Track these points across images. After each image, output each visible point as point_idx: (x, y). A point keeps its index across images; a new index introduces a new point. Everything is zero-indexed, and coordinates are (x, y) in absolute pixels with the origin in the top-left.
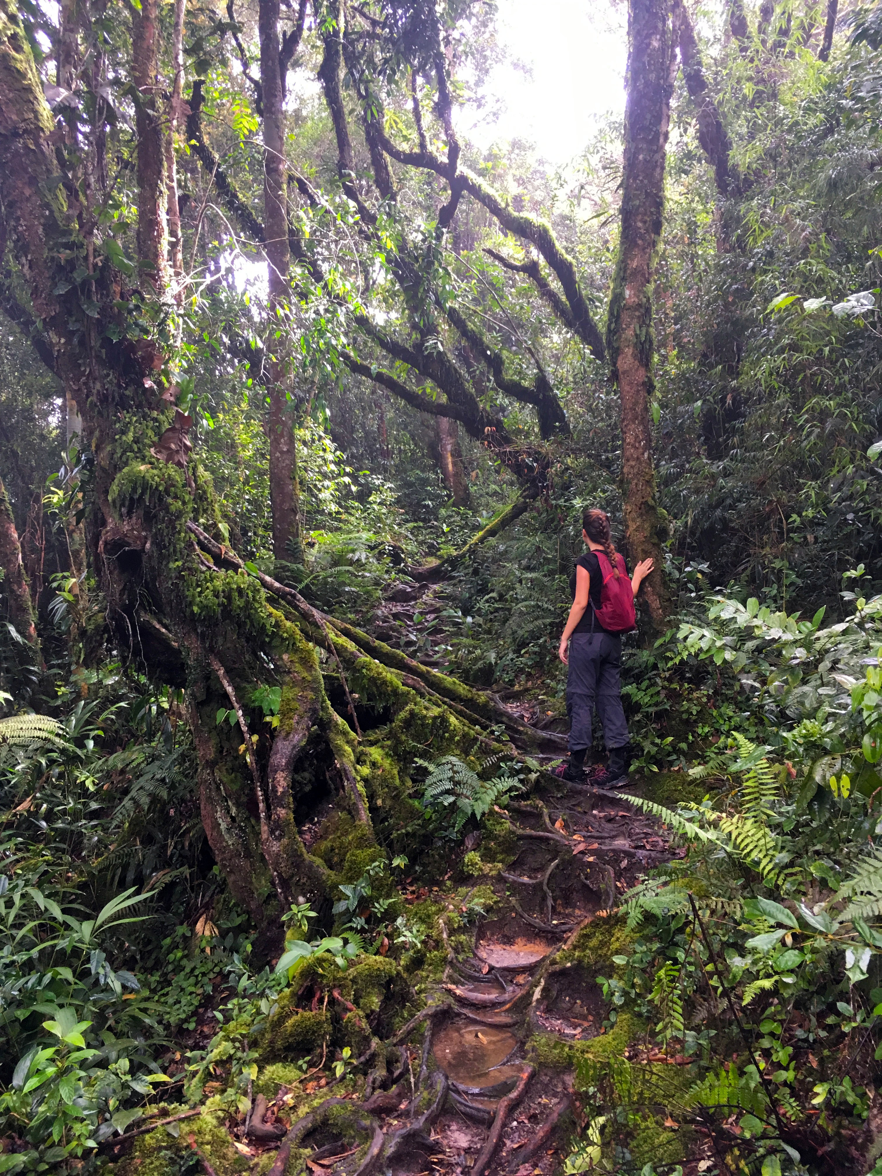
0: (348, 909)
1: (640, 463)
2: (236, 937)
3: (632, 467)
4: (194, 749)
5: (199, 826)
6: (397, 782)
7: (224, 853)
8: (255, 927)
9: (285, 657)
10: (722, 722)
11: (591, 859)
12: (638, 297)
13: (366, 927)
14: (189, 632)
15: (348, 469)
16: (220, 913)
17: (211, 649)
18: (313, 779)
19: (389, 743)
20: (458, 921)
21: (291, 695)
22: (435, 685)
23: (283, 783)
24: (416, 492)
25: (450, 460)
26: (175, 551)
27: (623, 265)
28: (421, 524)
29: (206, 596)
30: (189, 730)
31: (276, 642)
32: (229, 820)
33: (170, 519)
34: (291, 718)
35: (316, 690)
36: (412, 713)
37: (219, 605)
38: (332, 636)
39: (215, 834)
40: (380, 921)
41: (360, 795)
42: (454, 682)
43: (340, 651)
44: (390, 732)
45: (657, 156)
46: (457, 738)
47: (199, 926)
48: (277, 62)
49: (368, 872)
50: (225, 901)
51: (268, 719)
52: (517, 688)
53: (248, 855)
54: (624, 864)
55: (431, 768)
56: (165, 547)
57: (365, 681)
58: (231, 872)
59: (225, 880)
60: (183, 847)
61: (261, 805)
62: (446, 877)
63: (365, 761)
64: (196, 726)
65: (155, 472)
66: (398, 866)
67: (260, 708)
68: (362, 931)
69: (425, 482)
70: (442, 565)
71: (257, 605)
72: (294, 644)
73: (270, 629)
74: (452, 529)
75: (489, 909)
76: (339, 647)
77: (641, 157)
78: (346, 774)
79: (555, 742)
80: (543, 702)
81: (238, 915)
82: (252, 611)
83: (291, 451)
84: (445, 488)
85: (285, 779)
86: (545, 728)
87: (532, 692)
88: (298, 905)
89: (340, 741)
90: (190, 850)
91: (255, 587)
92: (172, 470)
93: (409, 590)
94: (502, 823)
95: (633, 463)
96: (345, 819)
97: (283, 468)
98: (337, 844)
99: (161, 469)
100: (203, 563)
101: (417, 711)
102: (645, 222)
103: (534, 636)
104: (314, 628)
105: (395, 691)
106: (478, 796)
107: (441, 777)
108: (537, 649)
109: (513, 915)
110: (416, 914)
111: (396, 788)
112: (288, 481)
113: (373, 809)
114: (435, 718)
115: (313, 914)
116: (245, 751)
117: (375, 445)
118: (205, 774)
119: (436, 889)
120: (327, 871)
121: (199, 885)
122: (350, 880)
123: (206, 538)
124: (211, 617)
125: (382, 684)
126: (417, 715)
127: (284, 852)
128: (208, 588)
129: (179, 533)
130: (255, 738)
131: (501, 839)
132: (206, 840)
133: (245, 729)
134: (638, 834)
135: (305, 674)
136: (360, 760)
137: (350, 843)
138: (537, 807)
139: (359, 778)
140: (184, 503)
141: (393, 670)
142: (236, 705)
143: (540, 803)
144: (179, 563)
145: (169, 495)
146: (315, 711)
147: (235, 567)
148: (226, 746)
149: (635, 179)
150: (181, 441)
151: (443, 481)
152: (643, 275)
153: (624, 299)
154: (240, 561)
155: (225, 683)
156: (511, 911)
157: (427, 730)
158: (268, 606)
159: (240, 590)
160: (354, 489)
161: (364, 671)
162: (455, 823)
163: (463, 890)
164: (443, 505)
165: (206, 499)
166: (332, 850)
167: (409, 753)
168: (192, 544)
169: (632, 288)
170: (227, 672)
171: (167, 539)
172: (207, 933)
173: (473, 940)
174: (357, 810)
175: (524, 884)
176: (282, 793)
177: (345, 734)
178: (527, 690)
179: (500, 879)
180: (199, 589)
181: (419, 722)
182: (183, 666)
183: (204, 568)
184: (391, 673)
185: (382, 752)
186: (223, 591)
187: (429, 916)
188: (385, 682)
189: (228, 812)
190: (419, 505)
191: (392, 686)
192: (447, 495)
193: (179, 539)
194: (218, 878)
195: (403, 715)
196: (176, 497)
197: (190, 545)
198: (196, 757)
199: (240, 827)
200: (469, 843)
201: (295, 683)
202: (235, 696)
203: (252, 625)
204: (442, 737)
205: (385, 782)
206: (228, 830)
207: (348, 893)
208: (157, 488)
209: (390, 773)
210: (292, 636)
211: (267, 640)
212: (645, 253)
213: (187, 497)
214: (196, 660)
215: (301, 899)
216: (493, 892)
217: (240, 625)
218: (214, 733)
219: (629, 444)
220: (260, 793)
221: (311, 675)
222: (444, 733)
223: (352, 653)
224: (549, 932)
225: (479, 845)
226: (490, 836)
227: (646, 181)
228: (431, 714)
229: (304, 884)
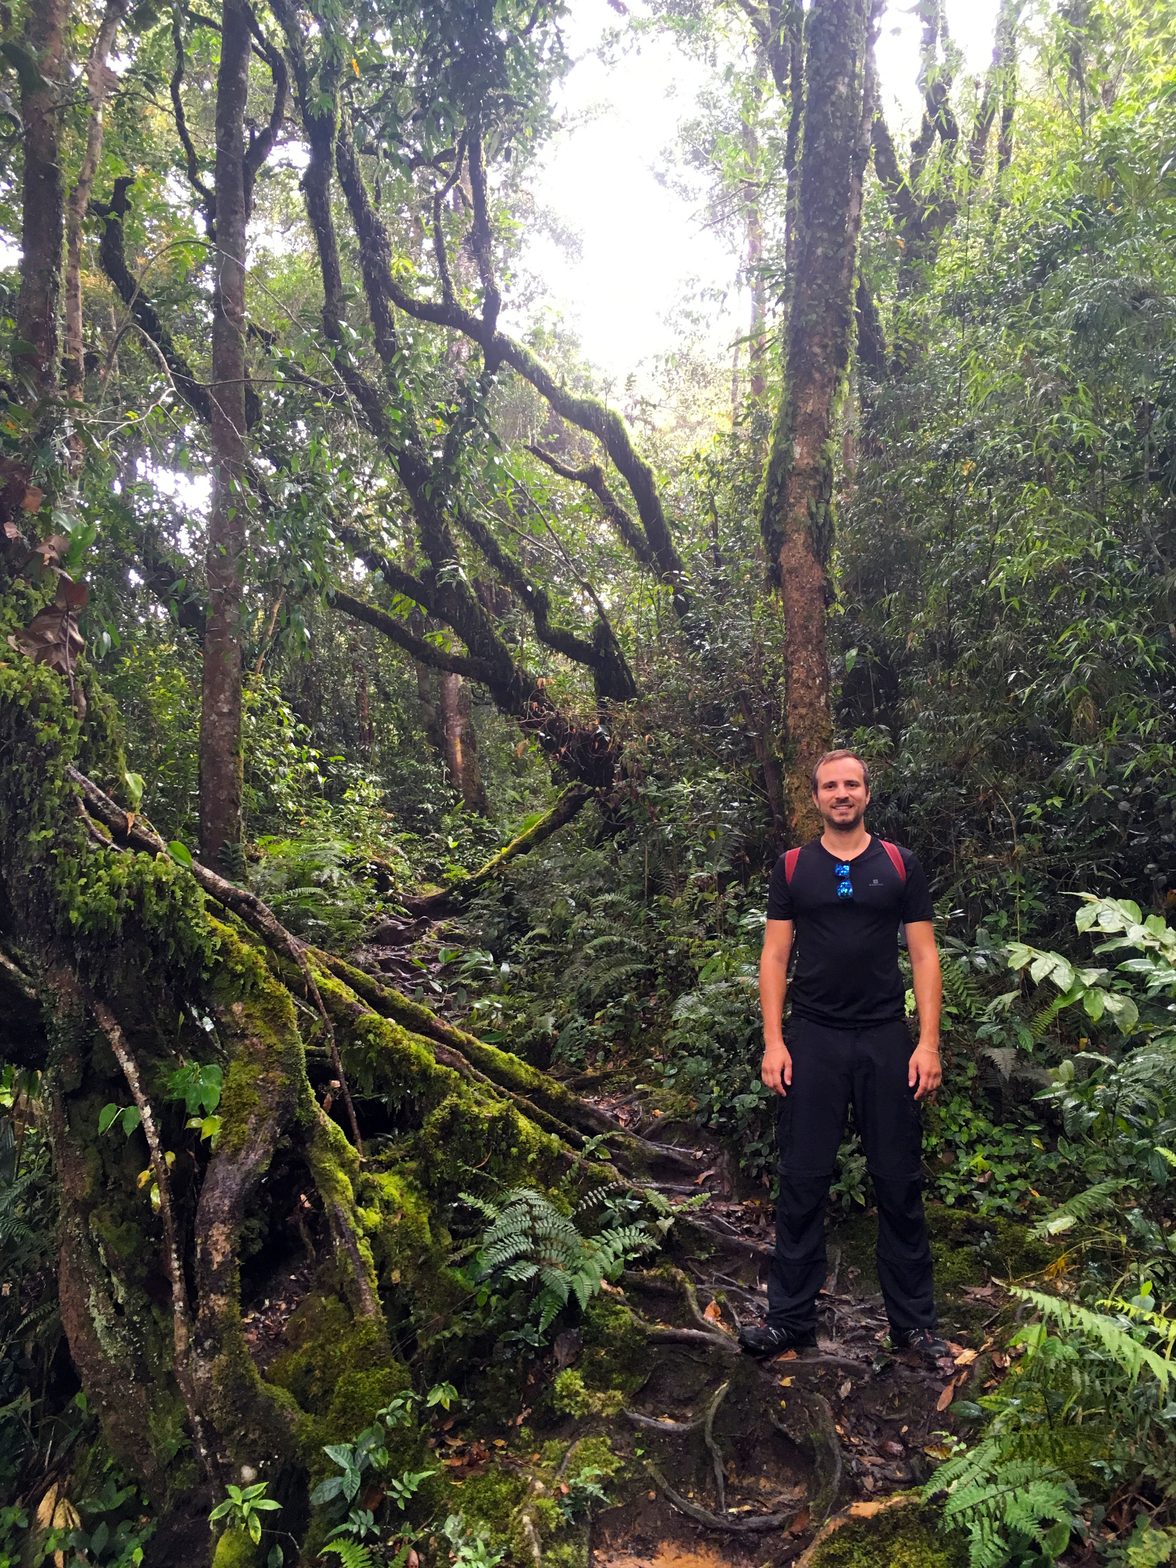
0: (341, 1495)
1: (815, 711)
2: (112, 1531)
3: (802, 717)
4: (54, 1179)
5: (53, 1316)
6: (428, 1238)
7: (98, 1372)
8: (150, 1511)
9: (237, 1008)
10: (955, 1128)
11: (786, 1382)
12: (813, 457)
13: (377, 1531)
14: (59, 961)
15: (313, 753)
16: (85, 1484)
17: (99, 993)
18: (266, 1230)
19: (412, 1165)
20: (558, 1515)
21: (245, 1078)
22: (484, 1064)
23: (225, 1246)
24: (411, 792)
25: (459, 747)
26: (41, 811)
27: (790, 408)
28: (416, 837)
29: (96, 894)
30: (46, 1144)
31: (222, 981)
32: (112, 1311)
33: (36, 756)
34: (244, 1121)
35: (291, 1069)
36: (454, 1111)
37: (119, 910)
38: (316, 975)
39: (83, 1337)
40: (399, 1517)
41: (364, 1264)
42: (511, 1059)
43: (331, 1001)
44: (415, 1146)
45: (843, 252)
46: (532, 1156)
47: (44, 1508)
48: (240, 168)
49: (382, 1419)
50: (94, 1460)
51: (194, 1123)
52: (590, 1072)
53: (144, 1376)
54: (845, 1389)
55: (490, 1211)
56: (23, 804)
57: (372, 1055)
58: (110, 1407)
59: (97, 1420)
60: (22, 1354)
61: (177, 1288)
62: (520, 1420)
63: (372, 1200)
64: (60, 1137)
65: (13, 673)
66: (439, 1406)
67: (182, 1103)
68: (370, 1539)
69: (425, 776)
70: (450, 893)
71: (189, 914)
72: (254, 984)
73: (211, 958)
74: (459, 846)
75: (607, 1484)
76: (328, 995)
77: (819, 251)
78: (339, 1225)
79: (675, 1161)
80: (644, 1095)
81: (119, 1489)
82: (181, 924)
83: (235, 714)
84: (450, 786)
85: (228, 1238)
86: (654, 1137)
87: (615, 1080)
88: (243, 1486)
89: (329, 1164)
90: (34, 1357)
91: (187, 881)
92: (44, 674)
93: (402, 927)
94: (617, 1313)
95: (803, 711)
96: (333, 1311)
97: (221, 737)
98: (318, 1360)
99: (25, 671)
100: (93, 837)
101: (463, 1107)
102: (824, 347)
103: (613, 993)
104: (285, 963)
105: (425, 1073)
106: (579, 1263)
107: (510, 1230)
108: (620, 1012)
109: (652, 1495)
110: (471, 1501)
111: (425, 1249)
112: (227, 758)
113: (386, 1289)
114: (493, 1120)
115: (271, 1505)
116: (150, 1183)
117: (353, 723)
118: (72, 1227)
119: (500, 1443)
120: (300, 1416)
121: (49, 1425)
122: (342, 1434)
123: (100, 798)
124: (102, 932)
125: (401, 1060)
126: (463, 1114)
127: (220, 1381)
128: (99, 879)
129: (52, 780)
130: (170, 1157)
131: (618, 1344)
132: (64, 1341)
133: (154, 1141)
134: (853, 1329)
135: (273, 1040)
136: (362, 1199)
137: (343, 1358)
138: (673, 1280)
139: (360, 1232)
140: (63, 731)
141: (418, 1036)
142: (141, 1097)
143: (680, 1275)
144: (50, 833)
145: (37, 716)
146: (286, 1108)
147: (153, 850)
148: (114, 1173)
149: (809, 285)
150: (65, 632)
151: (449, 776)
152: (822, 426)
153: (793, 459)
154: (160, 840)
155: (122, 1055)
156: (647, 1488)
157: (481, 1142)
158: (210, 917)
159: (159, 885)
160: (321, 780)
161: (371, 1037)
162: (539, 1315)
163: (555, 1445)
164: (447, 810)
165: (104, 738)
166: (309, 1370)
167: (448, 1183)
168: (76, 803)
169: (806, 444)
170: (128, 1036)
171: (27, 790)
172: (59, 1523)
173: (585, 1552)
174: (358, 1293)
175: (666, 1433)
176: (221, 1264)
177: (338, 1149)
178: (607, 1076)
179: (623, 1423)
180: (83, 881)
181: (467, 1127)
182: (42, 1029)
183: (94, 846)
184: (417, 1041)
185: (401, 1183)
186: (129, 886)
187: (496, 1504)
188: (406, 1057)
189: (111, 1296)
190: (413, 810)
191: (419, 1064)
192: (453, 797)
193: (50, 792)
194: (84, 1416)
195: (438, 1114)
196: (50, 719)
197: (70, 803)
198: (56, 1195)
199: (132, 1323)
200: (561, 1353)
201: (252, 1056)
202: (140, 1080)
203: (180, 949)
204: (507, 1155)
205: (406, 1238)
206: (109, 1329)
207: (343, 1462)
208: (14, 701)
209: (415, 1220)
210: (251, 970)
211: (205, 976)
212: (824, 393)
213: (70, 722)
214: (69, 1016)
215: (248, 1473)
216: (612, 1450)
217: (158, 948)
218: (92, 1150)
219: (797, 681)
220: (176, 1264)
221: (283, 1042)
222: (509, 1147)
223: (350, 1006)
224: (726, 1531)
225: (578, 1356)
226: (596, 1338)
227: (827, 287)
228: (485, 1113)
229: (254, 1441)
